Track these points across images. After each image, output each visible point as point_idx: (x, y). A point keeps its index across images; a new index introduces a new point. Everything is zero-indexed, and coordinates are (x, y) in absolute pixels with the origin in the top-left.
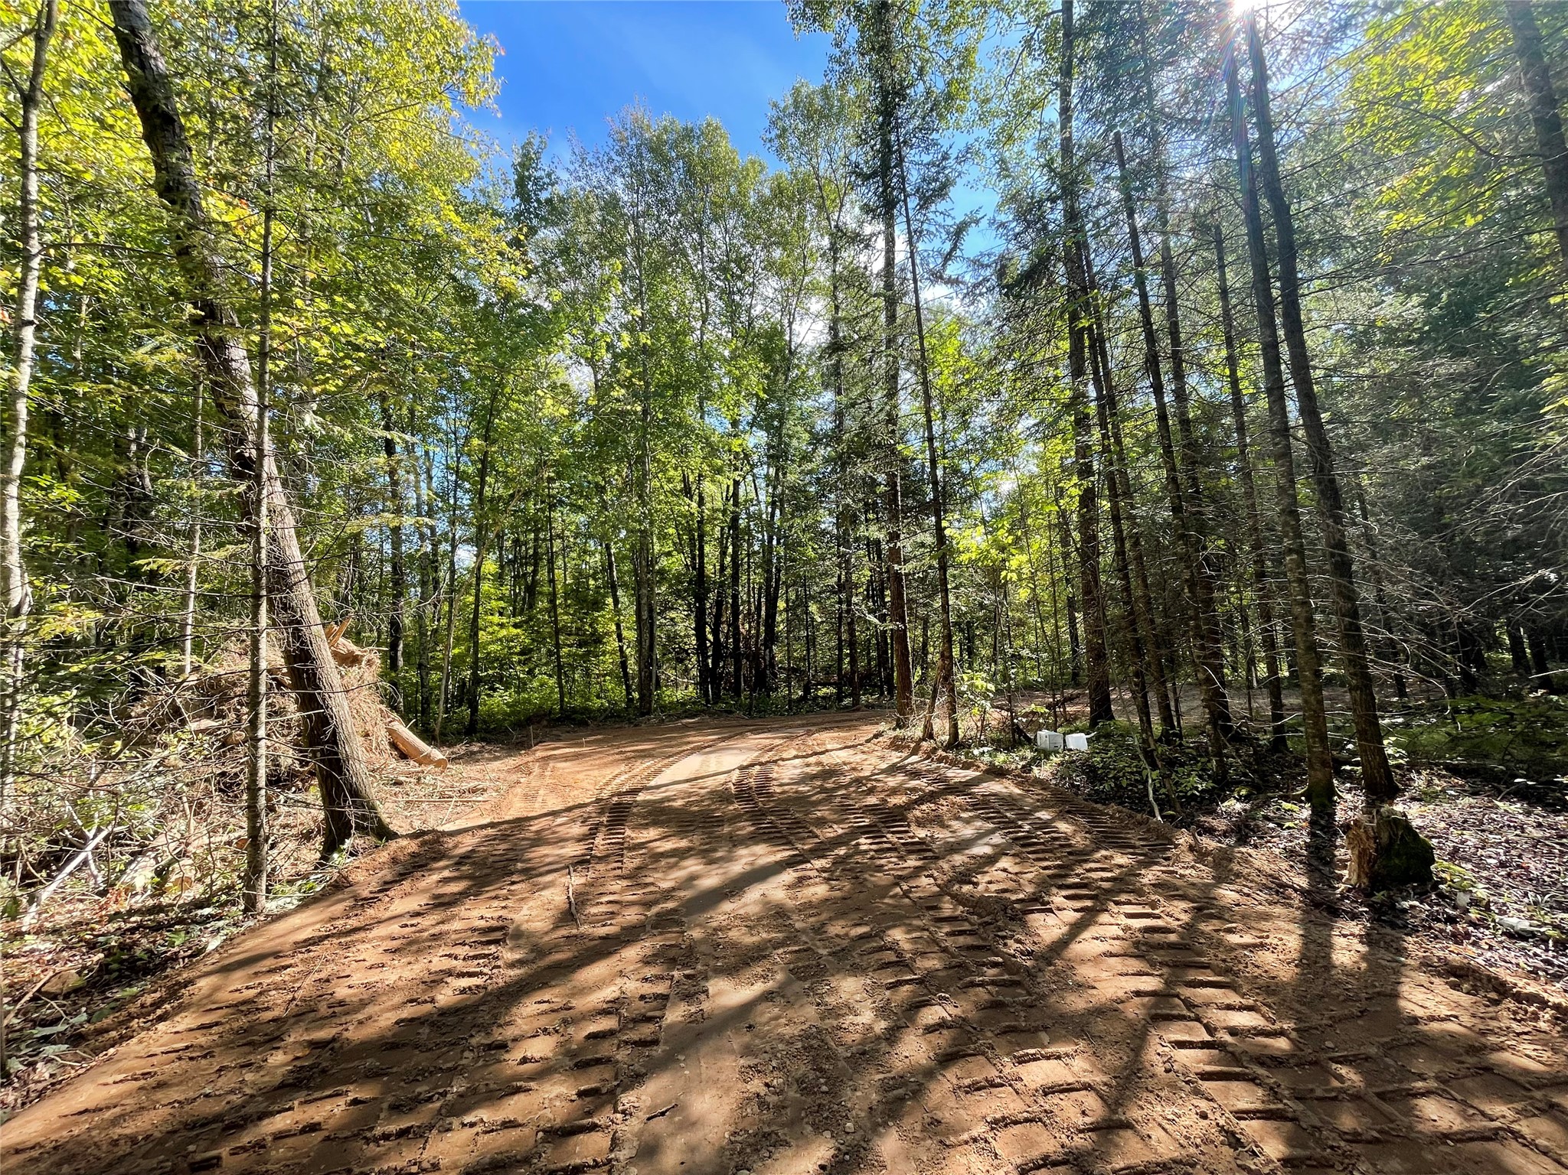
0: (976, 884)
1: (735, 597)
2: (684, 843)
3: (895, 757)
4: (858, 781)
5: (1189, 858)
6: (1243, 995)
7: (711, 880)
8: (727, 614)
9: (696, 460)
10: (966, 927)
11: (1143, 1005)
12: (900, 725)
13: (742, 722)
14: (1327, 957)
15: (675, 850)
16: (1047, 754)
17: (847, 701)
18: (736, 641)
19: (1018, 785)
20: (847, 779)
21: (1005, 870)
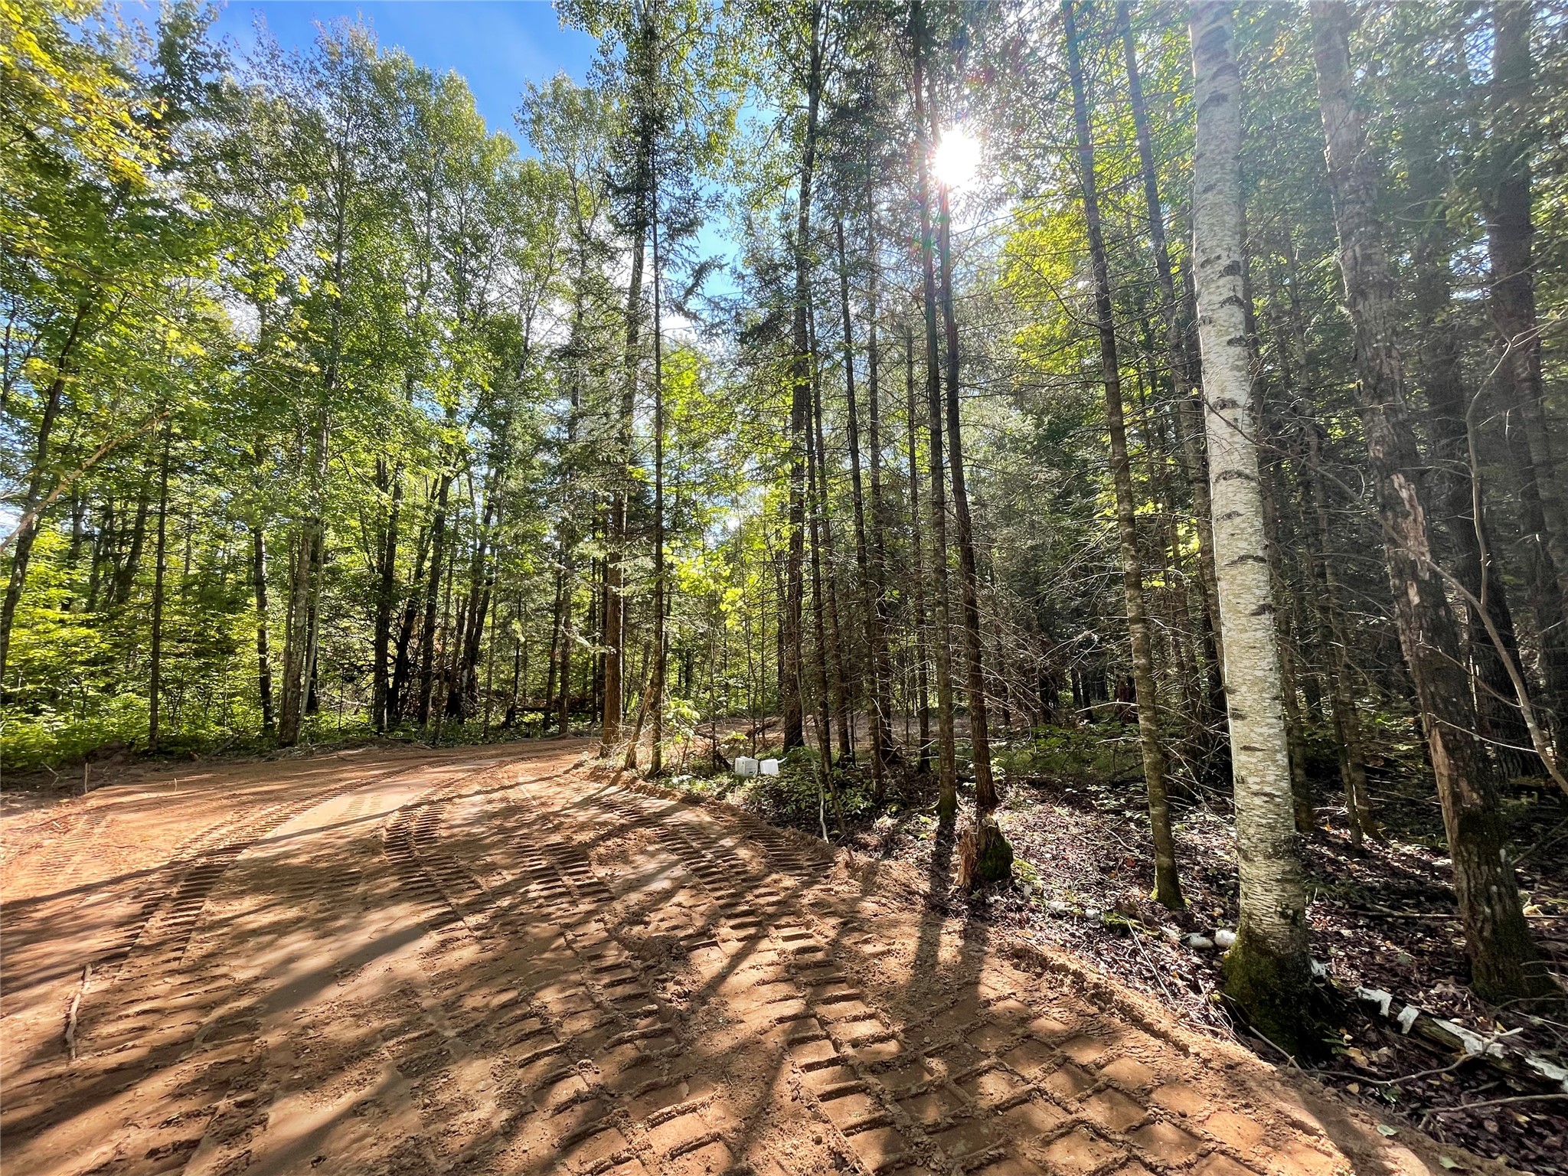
0: (647, 924)
1: (431, 608)
2: (292, 913)
3: (591, 789)
4: (545, 818)
5: (844, 874)
6: (868, 1005)
7: (319, 957)
8: (418, 628)
9: (395, 444)
10: (628, 973)
11: (784, 1031)
12: (604, 755)
13: (422, 752)
14: (935, 955)
15: (275, 923)
16: (741, 780)
17: (553, 729)
18: (428, 658)
19: (711, 812)
20: (533, 816)
21: (679, 905)
